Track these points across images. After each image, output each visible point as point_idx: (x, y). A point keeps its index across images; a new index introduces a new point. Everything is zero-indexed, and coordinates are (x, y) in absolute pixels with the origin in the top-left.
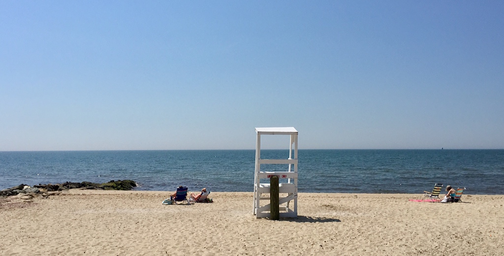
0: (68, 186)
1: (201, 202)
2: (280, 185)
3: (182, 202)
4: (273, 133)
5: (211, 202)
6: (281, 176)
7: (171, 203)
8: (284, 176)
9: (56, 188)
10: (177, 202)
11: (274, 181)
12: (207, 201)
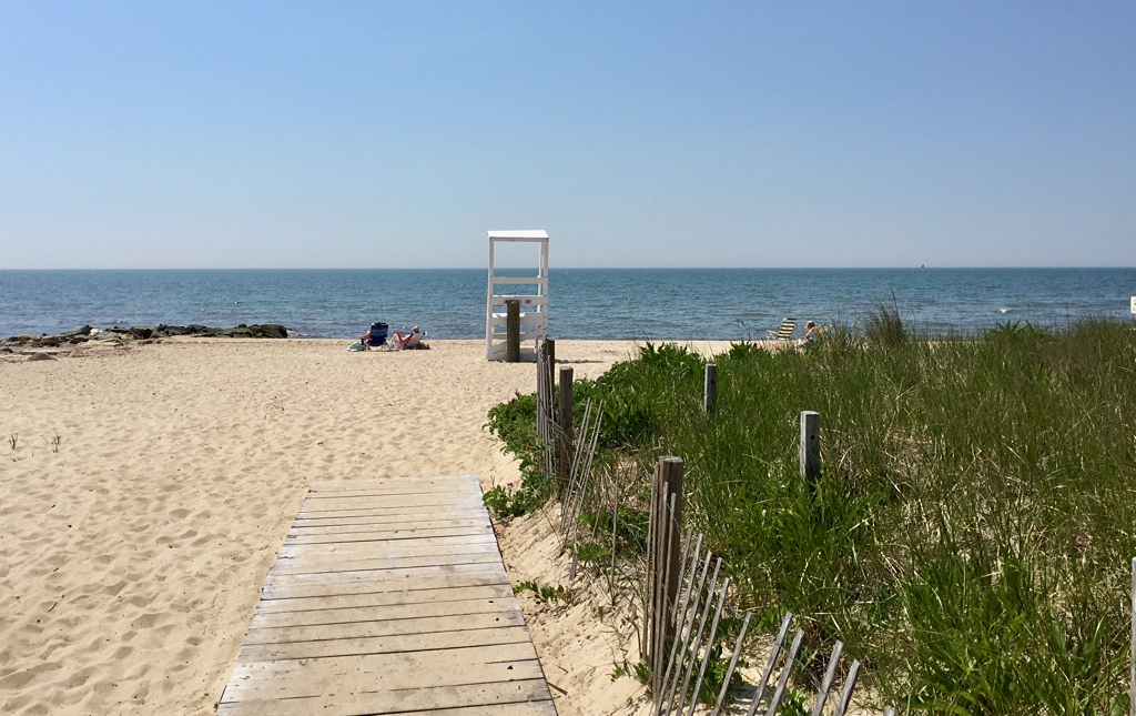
0: (166, 330)
1: (411, 348)
2: (522, 315)
3: (379, 348)
4: (512, 239)
5: (428, 348)
6: (523, 302)
7: (362, 348)
8: (528, 302)
9: (145, 335)
10: (373, 348)
11: (513, 308)
12: (420, 347)
